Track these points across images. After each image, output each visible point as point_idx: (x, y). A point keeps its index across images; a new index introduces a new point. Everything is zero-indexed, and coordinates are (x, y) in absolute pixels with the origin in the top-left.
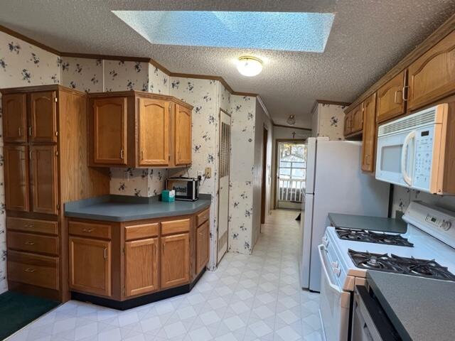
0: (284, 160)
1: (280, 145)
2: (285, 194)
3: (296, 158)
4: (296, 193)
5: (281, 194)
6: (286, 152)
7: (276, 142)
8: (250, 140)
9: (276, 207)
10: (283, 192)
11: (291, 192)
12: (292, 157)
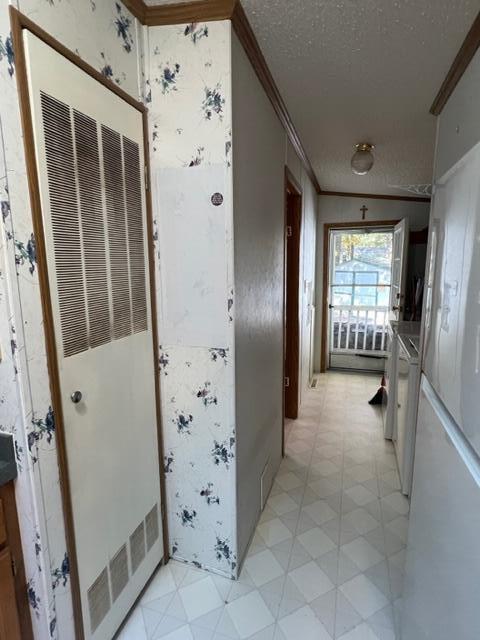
0: (342, 268)
1: (334, 236)
2: (344, 334)
3: (361, 265)
4: (365, 331)
5: (336, 335)
6: (344, 257)
7: (325, 231)
8: (217, 199)
9: (325, 366)
10: (340, 330)
11: (357, 331)
12: (356, 263)
